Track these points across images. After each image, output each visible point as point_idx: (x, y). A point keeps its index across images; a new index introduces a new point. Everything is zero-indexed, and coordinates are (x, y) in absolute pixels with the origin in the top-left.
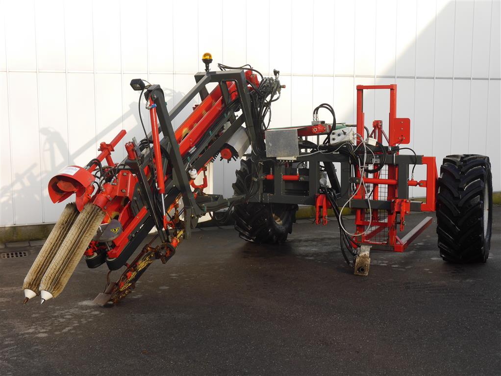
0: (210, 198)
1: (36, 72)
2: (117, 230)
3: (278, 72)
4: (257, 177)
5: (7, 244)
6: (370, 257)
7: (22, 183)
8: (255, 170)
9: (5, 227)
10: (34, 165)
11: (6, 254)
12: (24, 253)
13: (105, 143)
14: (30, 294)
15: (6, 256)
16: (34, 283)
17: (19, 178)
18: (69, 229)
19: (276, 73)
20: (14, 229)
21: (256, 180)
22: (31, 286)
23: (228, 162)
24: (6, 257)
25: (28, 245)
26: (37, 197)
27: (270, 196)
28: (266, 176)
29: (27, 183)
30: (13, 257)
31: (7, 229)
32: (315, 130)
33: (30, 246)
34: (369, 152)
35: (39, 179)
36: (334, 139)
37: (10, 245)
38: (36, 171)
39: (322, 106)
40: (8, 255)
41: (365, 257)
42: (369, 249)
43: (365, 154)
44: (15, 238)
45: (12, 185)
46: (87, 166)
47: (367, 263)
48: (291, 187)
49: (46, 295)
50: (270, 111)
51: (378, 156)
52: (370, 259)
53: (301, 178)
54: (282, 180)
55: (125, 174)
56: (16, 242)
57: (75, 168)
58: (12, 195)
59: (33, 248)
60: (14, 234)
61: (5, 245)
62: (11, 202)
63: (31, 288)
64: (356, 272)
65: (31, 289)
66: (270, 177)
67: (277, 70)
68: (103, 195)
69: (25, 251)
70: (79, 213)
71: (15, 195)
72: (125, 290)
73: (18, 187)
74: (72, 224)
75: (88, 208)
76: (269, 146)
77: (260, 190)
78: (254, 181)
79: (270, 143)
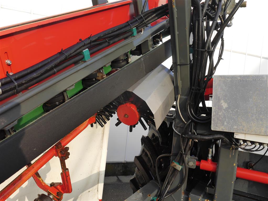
4: (181, 161)
8: (180, 148)
21: (179, 167)
23: (131, 130)
50: (222, 45)
66: (207, 165)
76: (220, 108)
77: (184, 186)
78: (175, 170)
79: (222, 101)
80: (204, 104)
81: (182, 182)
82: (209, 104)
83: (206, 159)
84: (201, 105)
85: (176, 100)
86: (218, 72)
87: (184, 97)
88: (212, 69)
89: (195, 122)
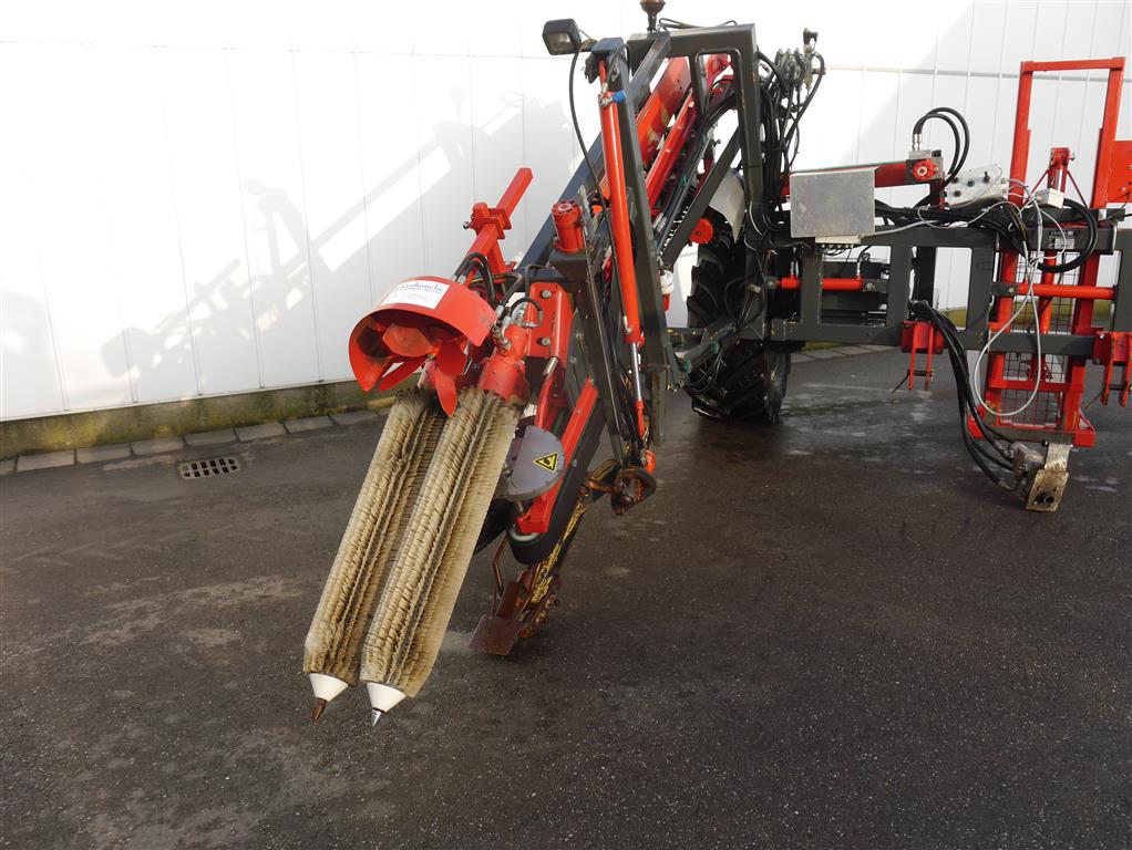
0: (679, 337)
1: (225, 49)
2: (551, 460)
3: (814, 36)
4: (759, 282)
5: (187, 437)
6: (1068, 470)
7: (212, 306)
8: (756, 266)
9: (179, 402)
10: (236, 263)
11: (189, 465)
12: (231, 462)
13: (485, 205)
14: (328, 687)
15: (191, 471)
16: (341, 656)
17: (203, 292)
18: (422, 471)
19: (808, 36)
20: (200, 404)
21: (757, 289)
22: (329, 665)
24: (193, 476)
25: (234, 438)
26: (246, 334)
27: (788, 327)
28: (780, 279)
29: (222, 304)
30: (207, 473)
31: (184, 405)
32: (922, 171)
33: (238, 440)
34: (1047, 224)
35: (246, 294)
36: (957, 194)
37: (194, 441)
38: (239, 278)
39: (934, 113)
40: (195, 467)
41: (1055, 471)
42: (1068, 452)
43: (1040, 229)
44: (203, 423)
45: (189, 309)
46: (458, 274)
47: (1059, 483)
48: (833, 303)
49: (385, 698)
50: (798, 135)
51: (1070, 233)
52: (1067, 474)
53: (869, 286)
54: (820, 290)
55: (547, 294)
56: (205, 431)
57: (433, 284)
58: (191, 330)
59: (248, 447)
60: (199, 414)
61: (184, 441)
62: (188, 346)
63: (332, 670)
64: (1032, 504)
65: (332, 672)
66: (789, 283)
67: (812, 30)
68: (506, 359)
69: (231, 454)
70: (443, 417)
71: (197, 331)
72: (543, 599)
73: (201, 312)
74: (429, 452)
75: (472, 402)
76: (799, 212)
77: (764, 313)
78: (753, 293)
79: (801, 204)
80: (780, 208)
81: (761, 309)
82: (786, 207)
83: (788, 275)
84: (777, 209)
85: (747, 207)
86: (793, 169)
87: (757, 203)
88: (788, 165)
89: (773, 232)
